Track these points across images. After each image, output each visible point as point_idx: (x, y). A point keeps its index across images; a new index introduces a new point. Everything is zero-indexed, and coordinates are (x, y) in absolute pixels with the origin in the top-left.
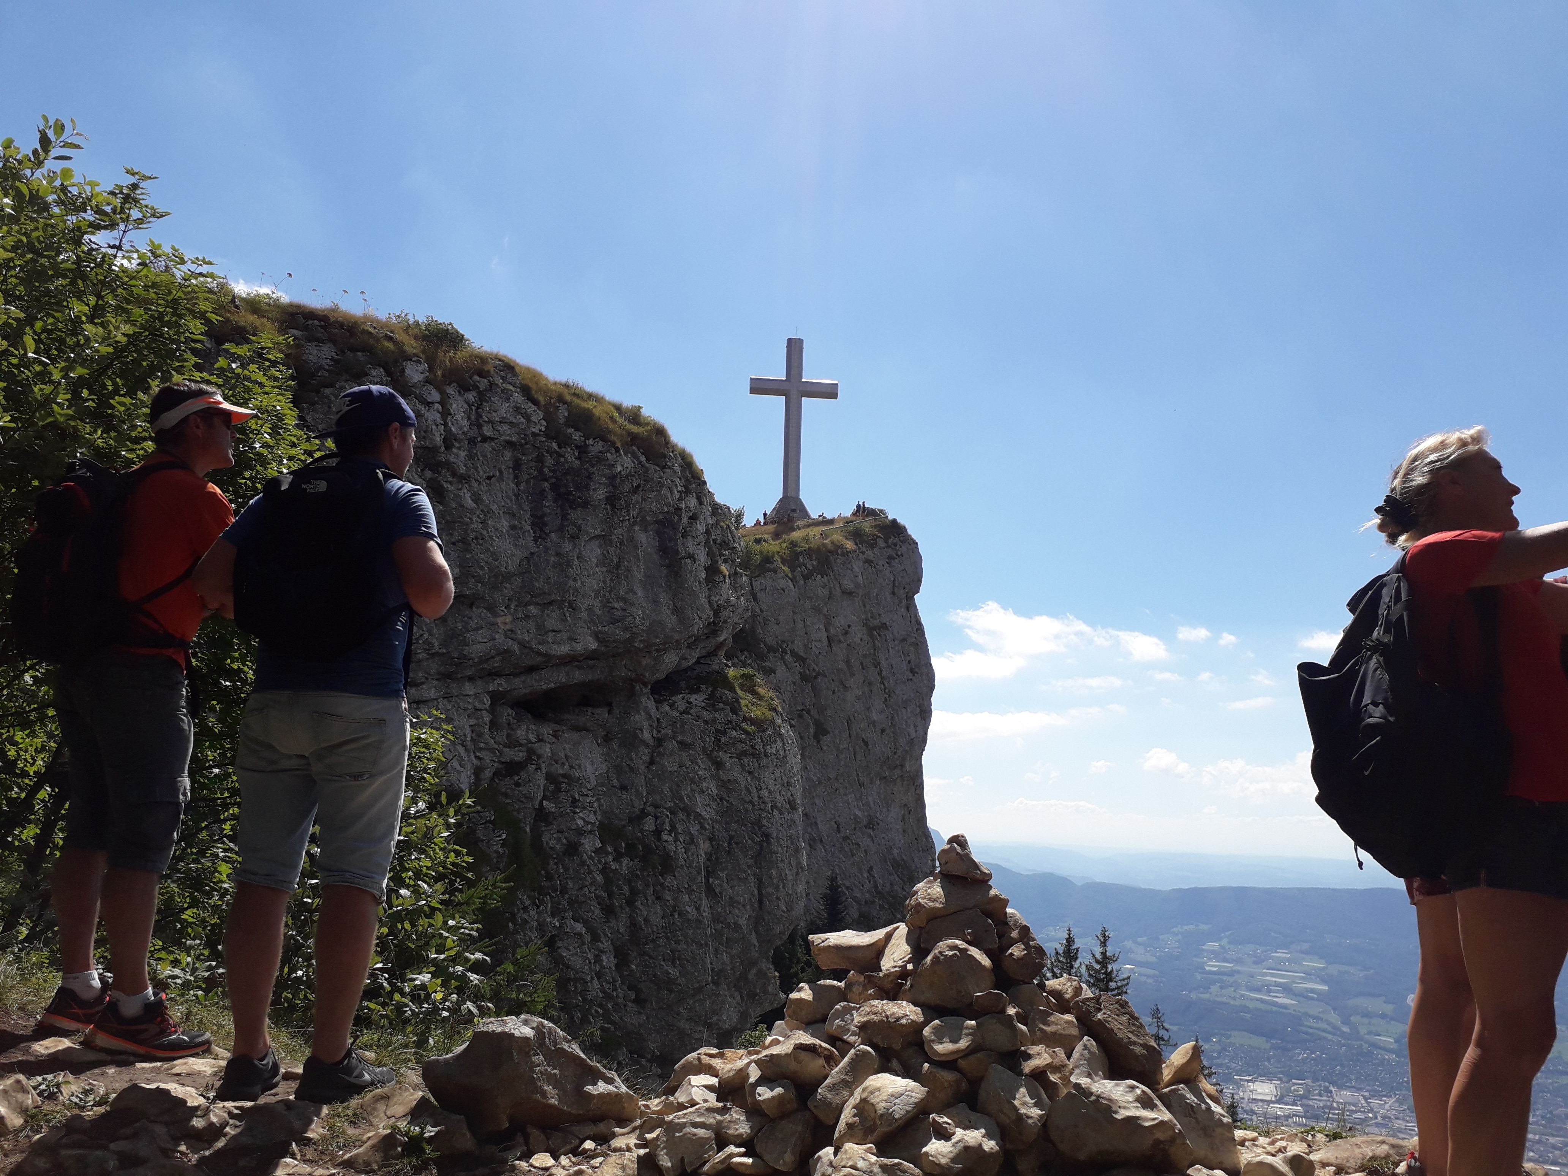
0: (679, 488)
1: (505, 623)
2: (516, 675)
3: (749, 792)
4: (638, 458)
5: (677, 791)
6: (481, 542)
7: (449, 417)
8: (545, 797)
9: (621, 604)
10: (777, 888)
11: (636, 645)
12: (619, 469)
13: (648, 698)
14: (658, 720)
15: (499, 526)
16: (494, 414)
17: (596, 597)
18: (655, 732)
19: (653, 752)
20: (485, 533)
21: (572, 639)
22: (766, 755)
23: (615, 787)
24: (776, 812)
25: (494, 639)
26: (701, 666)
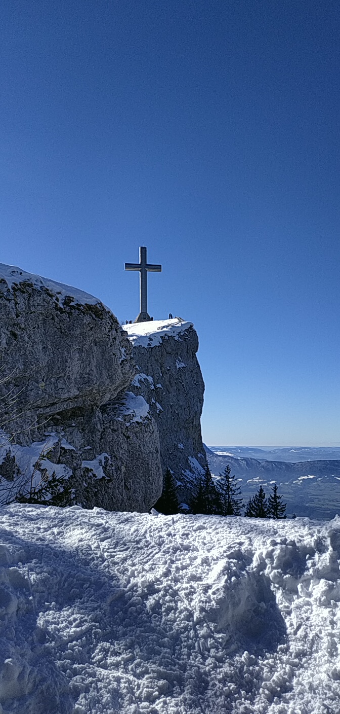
0: (109, 327)
1: (42, 387)
2: (47, 407)
3: (140, 447)
4: (92, 316)
5: (112, 449)
6: (32, 354)
7: (17, 305)
8: (60, 455)
9: (87, 375)
10: (152, 484)
11: (94, 391)
13: (99, 412)
14: (103, 420)
15: (38, 347)
16: (35, 302)
17: (78, 373)
18: (102, 426)
19: (102, 434)
20: (33, 351)
21: (69, 391)
22: (146, 432)
23: (87, 449)
24: (150, 454)
25: (38, 393)
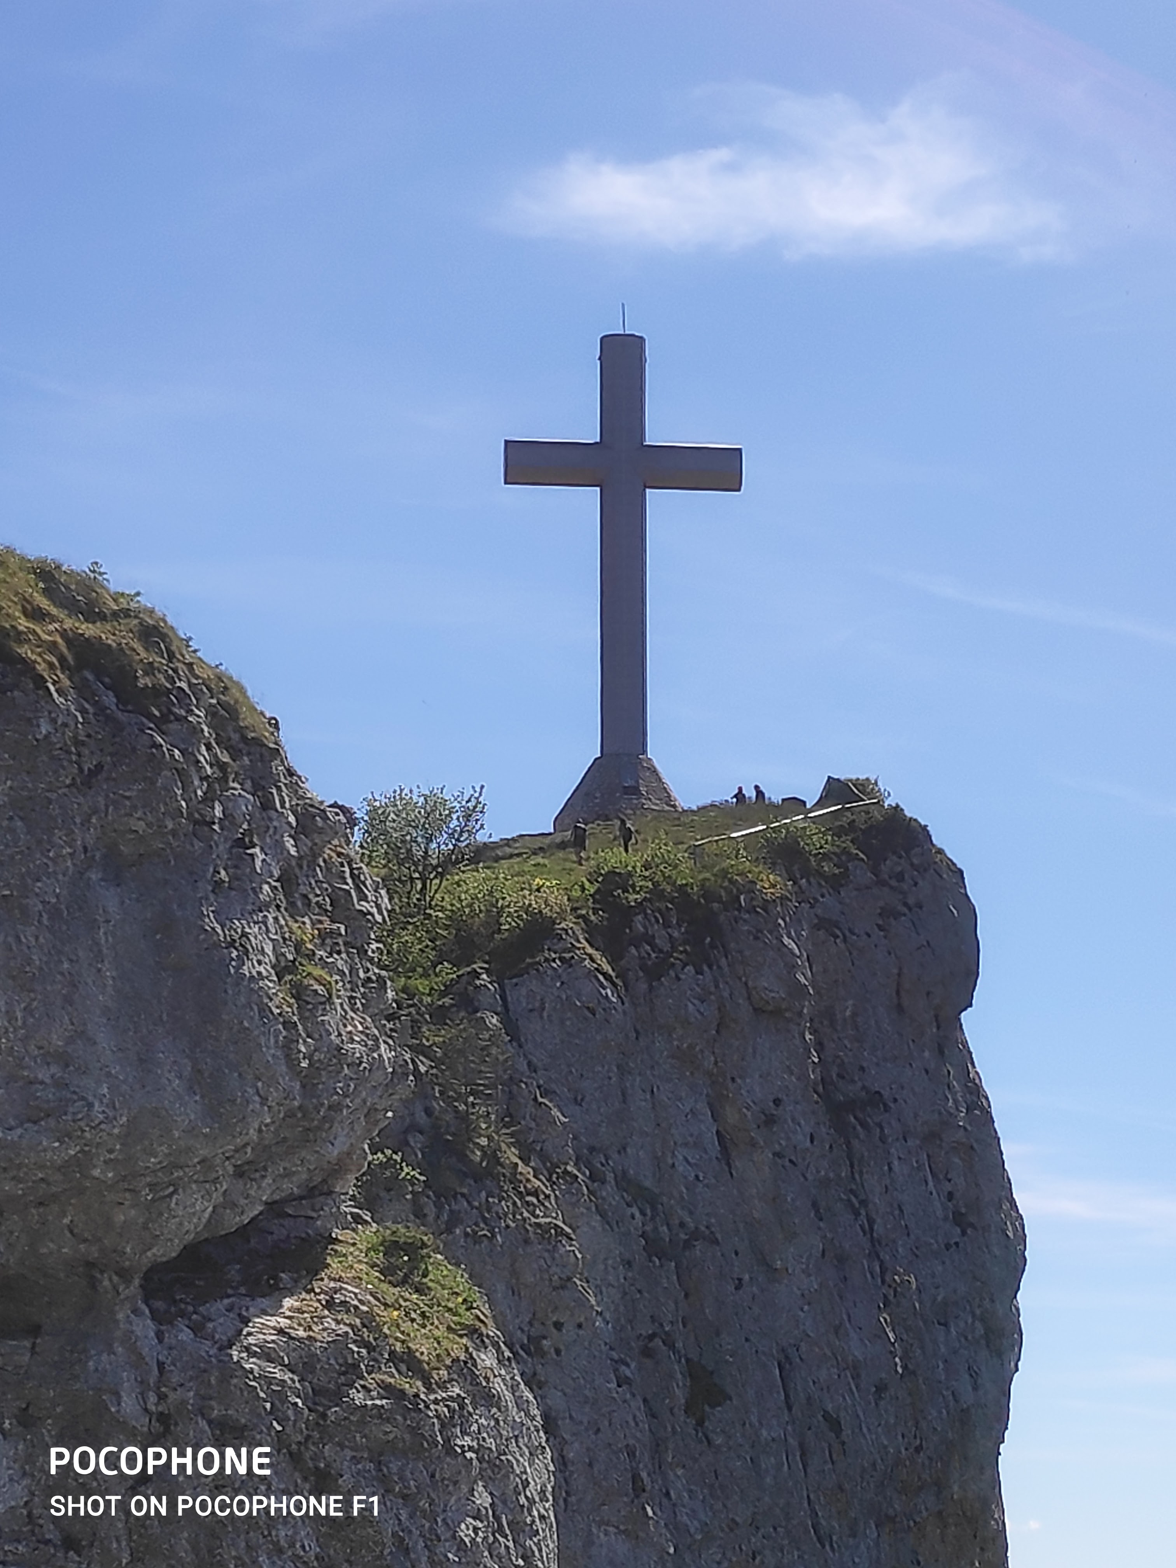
5: (210, 1551)
9: (54, 1069)
11: (96, 1173)
12: (45, 728)
13: (136, 1311)
14: (161, 1365)
18: (152, 1398)
22: (449, 1449)
23: (48, 1542)
26: (286, 1222)
